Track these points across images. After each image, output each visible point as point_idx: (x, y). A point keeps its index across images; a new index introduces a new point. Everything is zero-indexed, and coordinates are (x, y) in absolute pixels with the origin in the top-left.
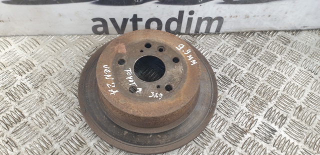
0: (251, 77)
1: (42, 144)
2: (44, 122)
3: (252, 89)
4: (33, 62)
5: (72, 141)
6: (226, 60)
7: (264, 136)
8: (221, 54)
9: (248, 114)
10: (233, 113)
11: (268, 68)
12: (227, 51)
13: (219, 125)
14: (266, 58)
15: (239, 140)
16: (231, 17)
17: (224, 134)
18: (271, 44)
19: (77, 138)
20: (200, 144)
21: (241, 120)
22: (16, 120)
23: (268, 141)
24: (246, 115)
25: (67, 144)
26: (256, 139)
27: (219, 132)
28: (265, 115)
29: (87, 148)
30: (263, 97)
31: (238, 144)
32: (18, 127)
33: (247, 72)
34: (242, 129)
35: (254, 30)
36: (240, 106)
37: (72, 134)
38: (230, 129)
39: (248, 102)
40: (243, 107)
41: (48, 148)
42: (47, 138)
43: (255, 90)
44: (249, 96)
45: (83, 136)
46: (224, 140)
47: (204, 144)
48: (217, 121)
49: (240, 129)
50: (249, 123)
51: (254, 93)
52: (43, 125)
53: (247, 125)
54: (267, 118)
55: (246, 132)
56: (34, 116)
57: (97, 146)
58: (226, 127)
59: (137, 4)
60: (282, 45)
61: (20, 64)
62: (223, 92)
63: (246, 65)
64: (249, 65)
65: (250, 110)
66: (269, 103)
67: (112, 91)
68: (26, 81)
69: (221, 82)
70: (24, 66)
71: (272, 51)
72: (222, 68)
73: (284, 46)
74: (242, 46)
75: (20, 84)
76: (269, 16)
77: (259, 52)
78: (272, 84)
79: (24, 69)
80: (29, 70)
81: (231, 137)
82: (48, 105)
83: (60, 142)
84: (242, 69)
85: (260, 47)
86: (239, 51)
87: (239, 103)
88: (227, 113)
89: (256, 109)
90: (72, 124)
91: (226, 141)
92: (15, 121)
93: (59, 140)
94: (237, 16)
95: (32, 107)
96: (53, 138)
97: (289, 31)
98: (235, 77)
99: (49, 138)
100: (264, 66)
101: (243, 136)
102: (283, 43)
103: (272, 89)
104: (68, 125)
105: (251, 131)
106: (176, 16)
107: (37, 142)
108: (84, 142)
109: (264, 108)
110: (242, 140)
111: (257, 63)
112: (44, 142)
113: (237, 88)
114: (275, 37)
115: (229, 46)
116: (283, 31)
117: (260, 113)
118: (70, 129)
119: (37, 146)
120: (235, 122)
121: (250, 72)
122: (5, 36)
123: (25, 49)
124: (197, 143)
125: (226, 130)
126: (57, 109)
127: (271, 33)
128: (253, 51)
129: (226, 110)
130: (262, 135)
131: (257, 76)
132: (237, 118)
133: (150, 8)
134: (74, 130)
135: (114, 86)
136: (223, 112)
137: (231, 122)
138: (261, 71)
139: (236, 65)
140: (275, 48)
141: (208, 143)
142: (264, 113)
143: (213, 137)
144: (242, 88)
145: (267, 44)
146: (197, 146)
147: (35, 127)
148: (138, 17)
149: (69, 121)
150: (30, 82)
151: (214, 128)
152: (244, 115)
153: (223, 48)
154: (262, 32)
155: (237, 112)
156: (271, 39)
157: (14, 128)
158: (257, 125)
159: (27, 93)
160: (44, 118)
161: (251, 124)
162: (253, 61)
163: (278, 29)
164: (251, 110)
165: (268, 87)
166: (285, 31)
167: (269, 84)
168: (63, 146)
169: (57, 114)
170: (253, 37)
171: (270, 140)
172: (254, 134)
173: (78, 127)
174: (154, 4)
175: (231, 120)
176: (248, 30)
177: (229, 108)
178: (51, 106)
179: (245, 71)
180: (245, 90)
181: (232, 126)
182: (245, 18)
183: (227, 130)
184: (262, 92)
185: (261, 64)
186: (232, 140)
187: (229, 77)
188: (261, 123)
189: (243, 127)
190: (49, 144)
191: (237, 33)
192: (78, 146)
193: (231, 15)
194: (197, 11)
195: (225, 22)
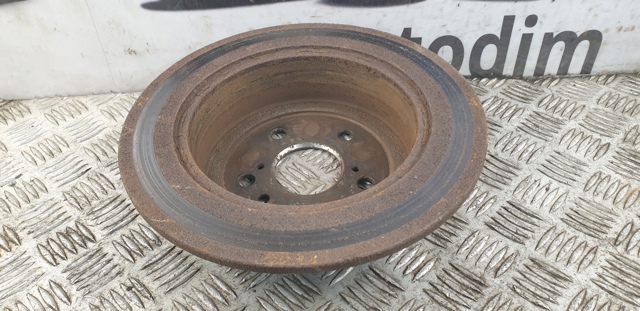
1: (212, 293)
5: (285, 285)
6: (625, 120)
8: (609, 110)
12: (620, 105)
16: (620, 29)
19: (296, 281)
20: (621, 294)
22: (151, 242)
25: (273, 293)
32: (155, 256)
41: (227, 301)
42: (222, 281)
47: (632, 294)
57: (348, 299)
72: (622, 136)
92: (149, 244)
93: (253, 284)
94: (633, 28)
96: (237, 280)
99: (229, 280)
106: (496, 30)
107: (201, 288)
108: (314, 289)
112: (217, 288)
115: (622, 95)
119: (201, 296)
133: (442, 9)
146: (614, 299)
148: (414, 34)
157: (146, 258)
168: (262, 299)
190: (228, 294)
191: (632, 74)
192: (300, 298)
193: (619, 25)
194: (544, 16)
195: (606, 44)
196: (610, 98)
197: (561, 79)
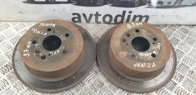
11: (174, 47)
14: (173, 41)
16: (154, 15)
18: (177, 33)
23: (172, 90)
35: (167, 24)
59: (99, 6)
71: (177, 37)
73: (185, 34)
76: (177, 16)
77: (169, 37)
85: (170, 34)
94: (157, 15)
97: (188, 25)
102: (184, 32)
106: (121, 14)
114: (179, 29)
116: (184, 25)
127: (177, 26)
133: (106, 8)
140: (179, 35)
145: (174, 33)
148: (99, 13)
154: (172, 25)
156: (177, 30)
163: (181, 24)
166: (186, 25)
170: (166, 28)
171: (173, 89)
174: (109, 7)
176: (163, 24)
182: (162, 17)
194: (134, 11)
195: (150, 18)
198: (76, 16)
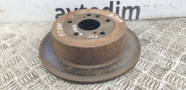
0: (164, 39)
1: (6, 77)
2: (12, 64)
3: (166, 45)
4: (15, 34)
5: (29, 75)
6: (145, 31)
7: (184, 72)
8: (141, 28)
9: (166, 59)
10: (155, 59)
11: (176, 34)
12: (144, 27)
13: (145, 65)
14: (173, 29)
15: (162, 75)
16: (145, 6)
17: (149, 71)
19: (33, 74)
20: (130, 77)
21: (161, 62)
24: (165, 60)
25: (25, 77)
26: (177, 74)
27: (145, 70)
28: (181, 59)
29: (39, 79)
30: (176, 49)
31: (162, 78)
33: (161, 36)
34: (164, 68)
35: (162, 17)
36: (159, 54)
37: (30, 71)
38: (154, 68)
39: (165, 52)
40: (162, 55)
41: (9, 79)
42: (10, 74)
43: (169, 46)
44: (165, 49)
45: (37, 72)
46: (150, 75)
47: (133, 77)
48: (143, 63)
49: (162, 68)
50: (169, 64)
51: (168, 47)
52: (10, 66)
53: (168, 65)
54: (183, 61)
55: (168, 70)
56: (6, 61)
57: (46, 79)
58: (150, 67)
60: (183, 23)
61: (7, 35)
62: (145, 47)
63: (159, 33)
64: (162, 33)
65: (167, 57)
66: (182, 52)
67: (61, 34)
68: (7, 43)
69: (143, 42)
70: (9, 36)
71: (177, 26)
72: (143, 35)
74: (155, 25)
75: (3, 45)
77: (168, 27)
78: (181, 42)
79: (8, 37)
80: (11, 38)
81: (155, 73)
82: (17, 55)
83: (19, 76)
84: (157, 35)
85: (168, 25)
86: (153, 27)
87: (158, 53)
88: (150, 59)
89: (173, 56)
90: (31, 65)
91: (152, 76)
94: (148, 6)
95: (7, 56)
96: (15, 74)
98: (152, 39)
99: (13, 73)
100: (173, 33)
101: (165, 72)
102: (184, 22)
103: (183, 44)
104: (28, 66)
105: (171, 69)
106: (108, 6)
107: (3, 76)
108: (37, 76)
109: (179, 55)
110: (165, 75)
111: (167, 32)
112: (8, 76)
113: (155, 45)
114: (177, 20)
115: (146, 25)
116: (182, 17)
117: (176, 58)
118: (29, 68)
119: (2, 78)
120: (157, 64)
121: (163, 36)
122: (3, 24)
123: (13, 28)
124: (127, 77)
125: (150, 69)
126: (24, 57)
127: (174, 19)
128: (163, 26)
129: (149, 57)
130: (182, 71)
131: (169, 38)
132: (158, 61)
134: (31, 69)
135: (63, 32)
136: (146, 58)
137: (154, 64)
138: (171, 35)
139: (152, 33)
140: (179, 24)
141: (136, 77)
142: (180, 58)
143: (140, 73)
144: (159, 45)
145: (173, 23)
146: (127, 79)
147: (4, 67)
148: (84, 7)
149: (29, 63)
150: (10, 43)
151: (140, 68)
152: (164, 59)
153: (142, 26)
154: (168, 18)
155: (158, 58)
156: (175, 21)
158: (176, 65)
159: (5, 49)
160: (13, 62)
161: (171, 65)
162: (164, 31)
163: (178, 16)
164: (169, 56)
165: (179, 44)
166: (184, 17)
167: (179, 42)
168: (21, 79)
169: (23, 60)
170: (162, 21)
172: (175, 71)
173: (35, 67)
175: (153, 63)
176: (157, 18)
177: (151, 56)
178: (20, 56)
179: (160, 36)
180: (161, 46)
181: (155, 66)
182: (154, 7)
183: (152, 69)
184: (175, 46)
185: (170, 32)
186: (156, 75)
187: (148, 39)
188: (179, 64)
189: (164, 67)
190: (11, 77)
191: (150, 20)
192: (32, 78)
193: (144, 5)
194: (122, 1)
195: (141, 10)
196: (142, 25)
197: (130, 21)
198: (60, 12)
